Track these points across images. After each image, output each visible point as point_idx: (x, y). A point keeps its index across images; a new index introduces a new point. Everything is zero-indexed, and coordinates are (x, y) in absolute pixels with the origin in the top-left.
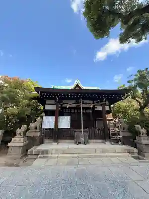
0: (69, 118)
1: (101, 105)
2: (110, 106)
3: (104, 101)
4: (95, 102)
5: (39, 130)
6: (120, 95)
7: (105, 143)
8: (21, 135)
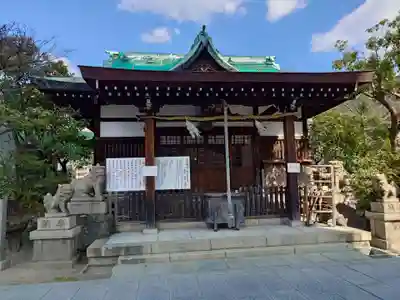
0: (185, 160)
1: (284, 120)
2: (304, 120)
3: (293, 106)
4: (262, 109)
5: (101, 198)
6: (342, 89)
7: (290, 225)
8: (60, 211)
